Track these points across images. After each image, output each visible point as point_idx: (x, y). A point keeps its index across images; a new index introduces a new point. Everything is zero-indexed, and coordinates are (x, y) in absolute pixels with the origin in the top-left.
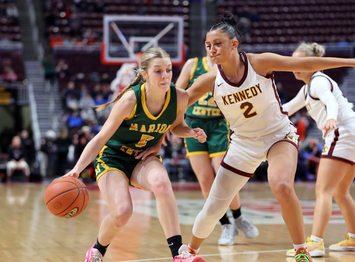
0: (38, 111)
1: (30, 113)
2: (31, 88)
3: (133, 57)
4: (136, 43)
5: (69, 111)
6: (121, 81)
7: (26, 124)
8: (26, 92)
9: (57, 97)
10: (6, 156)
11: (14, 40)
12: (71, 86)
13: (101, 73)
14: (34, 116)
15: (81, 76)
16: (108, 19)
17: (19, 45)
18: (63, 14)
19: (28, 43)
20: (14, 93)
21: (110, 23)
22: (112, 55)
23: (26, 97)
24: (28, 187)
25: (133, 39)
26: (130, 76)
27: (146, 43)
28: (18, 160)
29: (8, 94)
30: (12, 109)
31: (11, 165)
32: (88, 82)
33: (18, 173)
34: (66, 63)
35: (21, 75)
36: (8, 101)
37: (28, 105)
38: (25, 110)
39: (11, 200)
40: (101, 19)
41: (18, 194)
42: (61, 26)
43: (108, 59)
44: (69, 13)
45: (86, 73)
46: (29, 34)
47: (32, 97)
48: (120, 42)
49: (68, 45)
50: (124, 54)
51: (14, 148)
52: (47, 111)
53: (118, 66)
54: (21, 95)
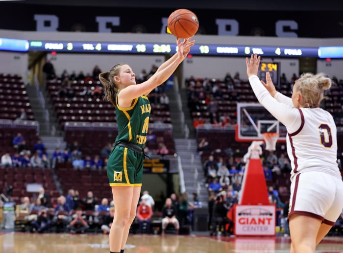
0: (185, 179)
1: (179, 180)
2: (179, 160)
3: (260, 136)
4: (262, 124)
5: (209, 180)
6: (251, 155)
7: (176, 190)
8: (176, 163)
9: (200, 167)
10: (161, 214)
11: (166, 122)
12: (211, 158)
13: (234, 149)
14: (182, 183)
15: (218, 151)
16: (240, 105)
17: (170, 126)
18: (204, 102)
19: (177, 124)
20: (166, 164)
21: (242, 108)
22: (243, 134)
23: (176, 167)
24: (178, 238)
25: (260, 122)
26: (258, 151)
27: (271, 125)
28: (170, 217)
29: (162, 165)
30: (165, 176)
31: (166, 220)
32: (223, 155)
33: (170, 226)
34: (206, 141)
35: (172, 150)
36: (162, 170)
37: (177, 173)
38: (175, 177)
39: (165, 248)
40: (235, 105)
41: (170, 244)
42: (202, 111)
43: (240, 137)
44: (208, 101)
45: (222, 149)
46: (178, 117)
47: (180, 167)
48: (250, 124)
49: (208, 126)
50: (254, 133)
51: (167, 208)
52: (192, 178)
53: (249, 143)
54: (171, 166)
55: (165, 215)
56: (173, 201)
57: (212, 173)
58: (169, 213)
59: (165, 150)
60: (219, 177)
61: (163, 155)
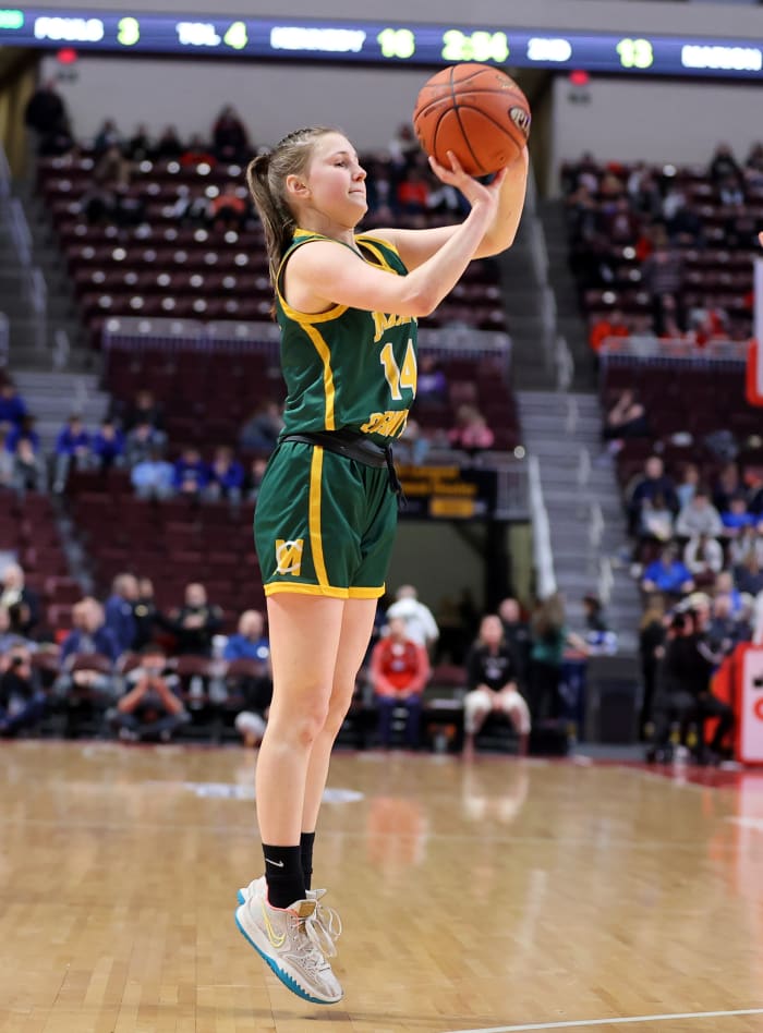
0: (555, 543)
1: (531, 547)
2: (534, 470)
5: (646, 549)
7: (521, 585)
8: (520, 481)
9: (613, 500)
10: (461, 674)
11: (487, 326)
12: (655, 467)
13: (741, 434)
14: (545, 558)
15: (682, 439)
17: (501, 341)
18: (630, 253)
19: (526, 336)
20: (485, 485)
23: (523, 498)
24: (525, 769)
28: (496, 686)
29: (468, 489)
30: (480, 530)
31: (479, 700)
32: (699, 456)
33: (496, 721)
34: (636, 401)
35: (507, 432)
36: (468, 508)
37: (526, 522)
38: (516, 535)
39: (475, 805)
41: (494, 790)
42: (621, 286)
44: (646, 248)
45: (696, 435)
46: (532, 310)
47: (537, 497)
49: (643, 346)
51: (486, 652)
52: (582, 541)
54: (504, 493)
55: (477, 679)
56: (509, 629)
57: (657, 524)
58: (494, 673)
59: (479, 432)
60: (682, 541)
61: (474, 451)
